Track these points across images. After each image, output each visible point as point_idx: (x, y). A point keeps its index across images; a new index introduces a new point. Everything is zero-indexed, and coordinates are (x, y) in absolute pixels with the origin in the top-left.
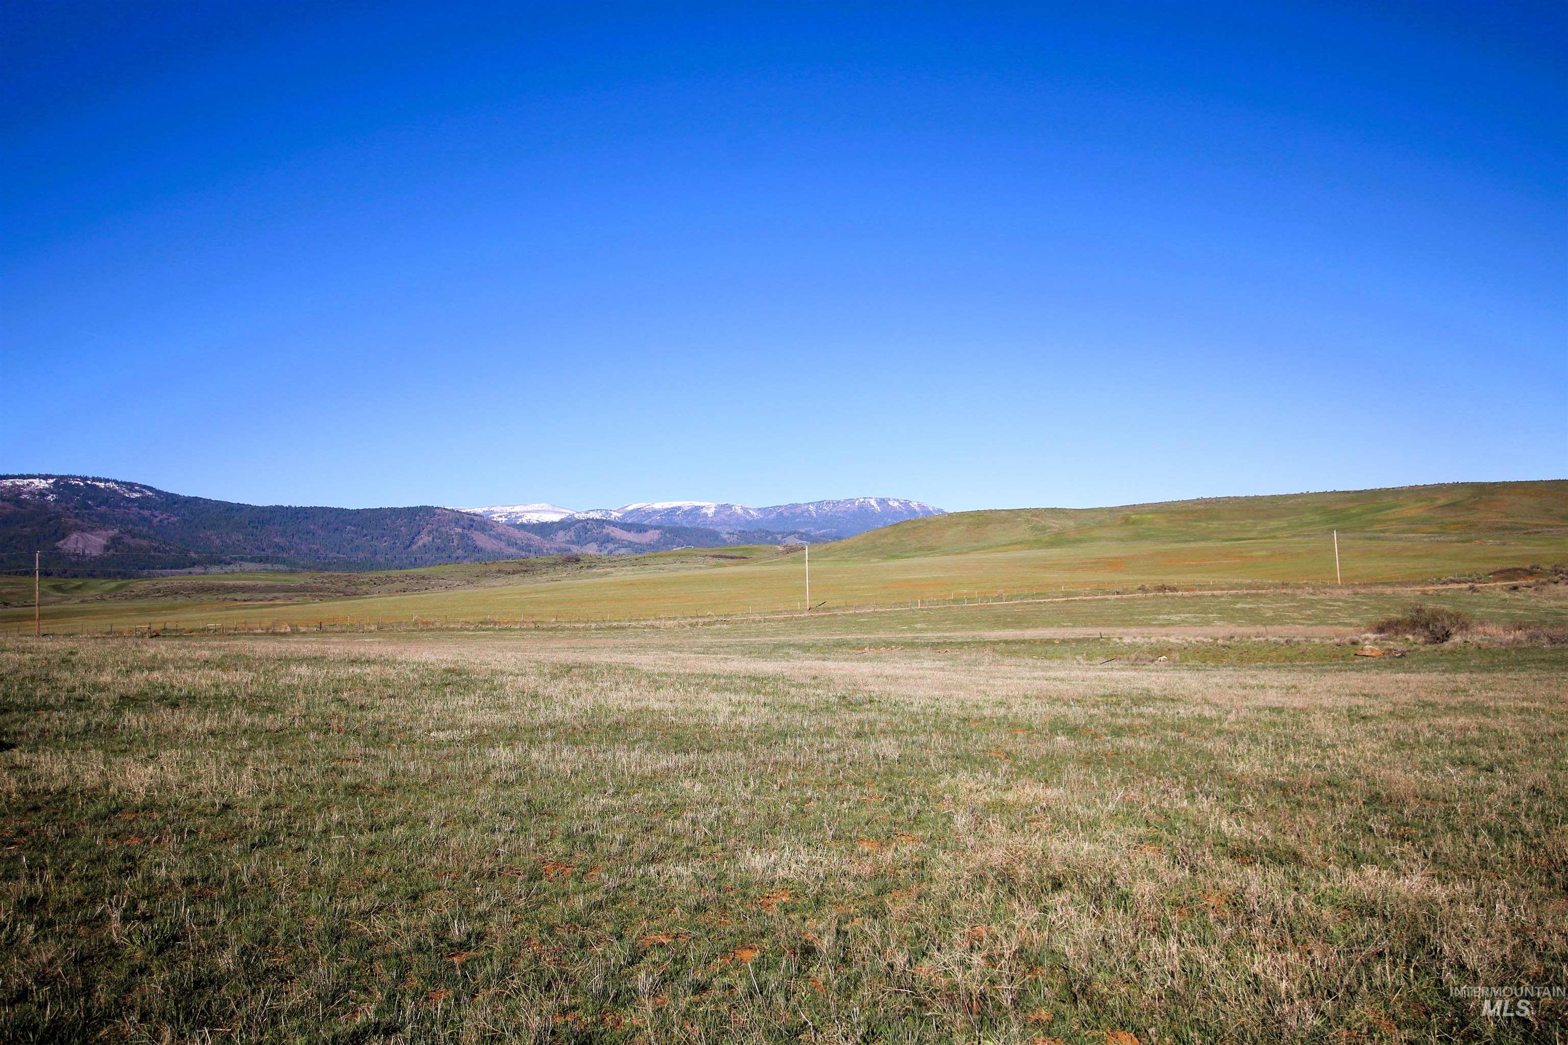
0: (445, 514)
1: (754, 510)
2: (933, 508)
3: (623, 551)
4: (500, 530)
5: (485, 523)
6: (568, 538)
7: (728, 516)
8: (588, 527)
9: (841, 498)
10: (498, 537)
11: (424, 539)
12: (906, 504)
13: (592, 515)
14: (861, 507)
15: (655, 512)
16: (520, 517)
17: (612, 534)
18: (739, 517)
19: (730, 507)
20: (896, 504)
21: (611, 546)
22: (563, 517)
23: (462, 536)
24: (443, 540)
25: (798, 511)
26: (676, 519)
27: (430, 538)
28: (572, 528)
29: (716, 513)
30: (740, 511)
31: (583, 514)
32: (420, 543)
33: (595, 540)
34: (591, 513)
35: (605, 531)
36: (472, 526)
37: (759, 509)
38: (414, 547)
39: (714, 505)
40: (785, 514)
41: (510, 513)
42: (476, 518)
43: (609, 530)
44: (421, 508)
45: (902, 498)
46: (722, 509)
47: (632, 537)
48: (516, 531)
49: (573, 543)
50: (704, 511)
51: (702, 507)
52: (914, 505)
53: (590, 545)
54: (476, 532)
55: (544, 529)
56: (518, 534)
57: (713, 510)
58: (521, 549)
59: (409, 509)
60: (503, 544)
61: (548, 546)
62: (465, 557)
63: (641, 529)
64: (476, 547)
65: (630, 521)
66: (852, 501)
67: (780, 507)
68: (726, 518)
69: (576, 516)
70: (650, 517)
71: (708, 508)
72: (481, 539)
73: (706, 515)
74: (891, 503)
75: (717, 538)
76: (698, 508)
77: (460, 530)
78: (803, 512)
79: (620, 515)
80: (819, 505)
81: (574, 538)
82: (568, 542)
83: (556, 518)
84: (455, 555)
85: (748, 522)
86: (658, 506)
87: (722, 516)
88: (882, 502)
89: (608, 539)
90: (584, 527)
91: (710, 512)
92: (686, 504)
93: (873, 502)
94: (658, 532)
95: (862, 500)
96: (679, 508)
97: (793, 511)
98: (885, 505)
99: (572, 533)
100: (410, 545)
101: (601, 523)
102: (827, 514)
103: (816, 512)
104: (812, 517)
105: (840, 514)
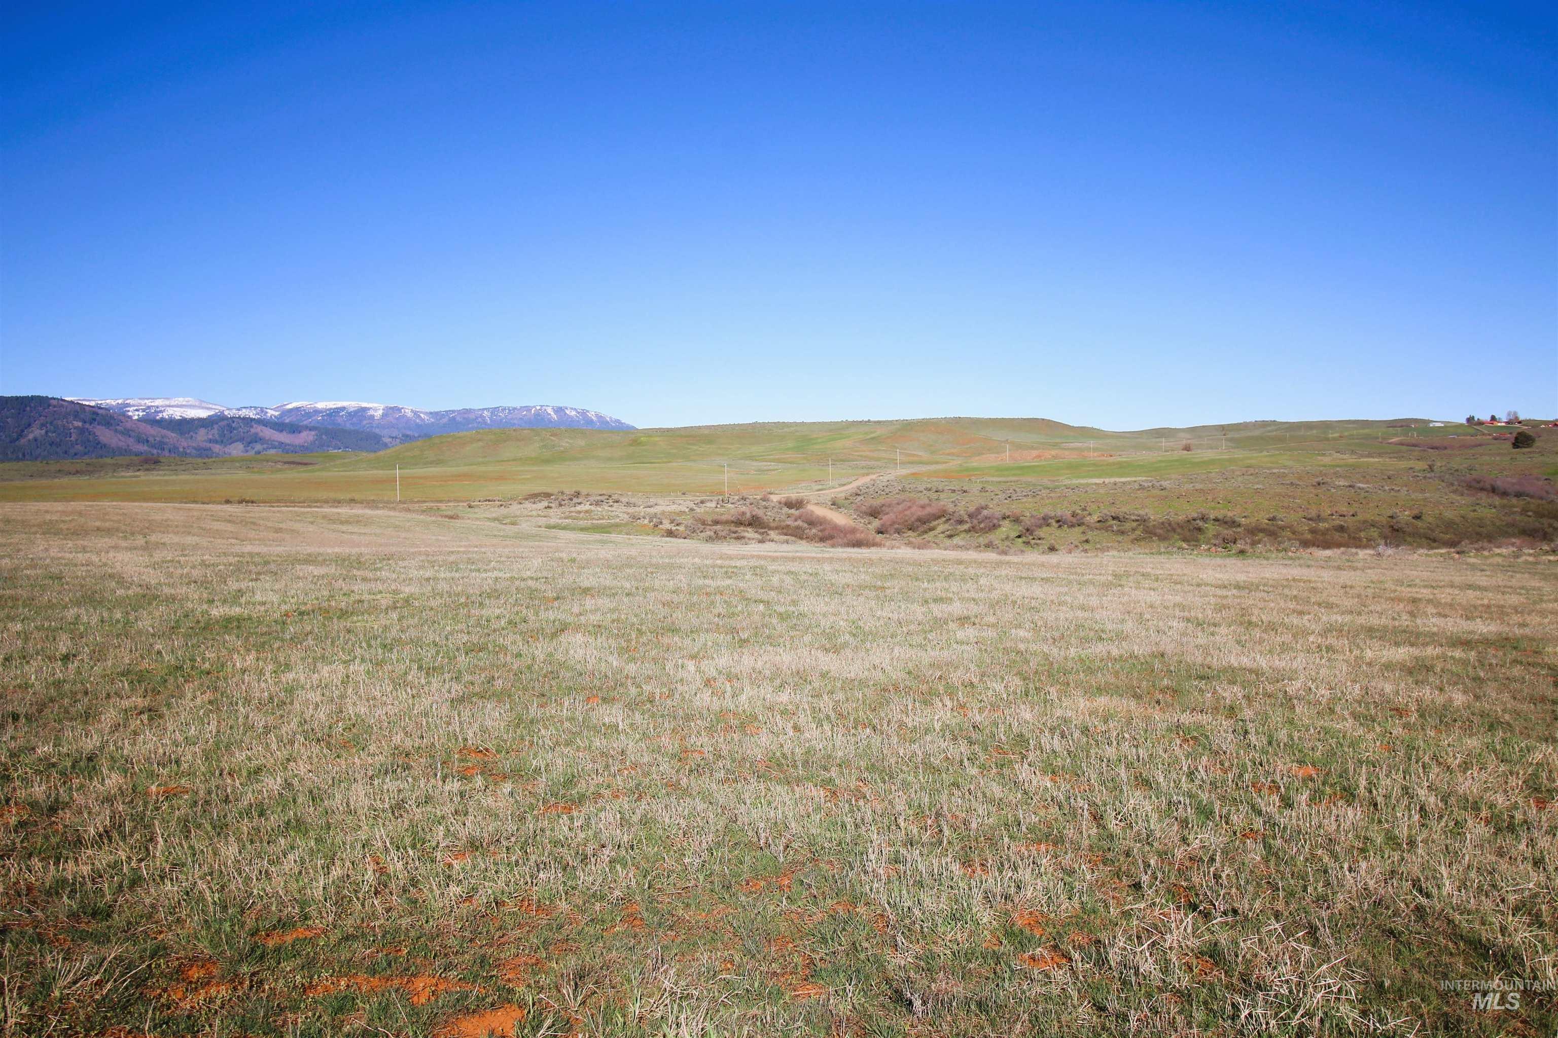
0: (62, 406)
1: (425, 413)
2: (610, 418)
3: (273, 451)
4: (129, 425)
5: (112, 417)
6: (211, 437)
7: (397, 419)
8: (234, 425)
9: (518, 405)
10: (127, 433)
11: (36, 432)
12: (584, 413)
13: (244, 413)
14: (537, 414)
15: (317, 412)
16: (161, 412)
17: (261, 434)
18: (409, 420)
19: (399, 410)
20: (573, 413)
21: (258, 447)
22: (211, 413)
23: (82, 431)
24: (59, 434)
25: (472, 416)
26: (339, 420)
27: (43, 432)
28: (216, 426)
29: (384, 415)
30: (410, 414)
31: (234, 411)
32: (31, 436)
33: (241, 440)
34: (244, 410)
35: (253, 430)
36: (95, 420)
37: (431, 413)
38: (23, 441)
39: (382, 406)
40: (458, 419)
41: (149, 407)
42: (100, 412)
43: (258, 429)
44: (33, 398)
45: (580, 407)
46: (391, 411)
47: (284, 437)
48: (149, 427)
49: (216, 442)
50: (371, 412)
51: (369, 409)
52: (591, 415)
53: (233, 445)
54: (98, 427)
55: (185, 426)
56: (152, 431)
57: (380, 412)
58: (153, 446)
59: (17, 398)
60: (131, 441)
61: (185, 444)
62: (85, 454)
63: (294, 429)
64: (99, 443)
65: (287, 421)
66: (528, 409)
67: (453, 411)
68: (394, 422)
69: (226, 413)
70: (310, 417)
71: (376, 410)
72: (105, 435)
73: (373, 416)
74: (568, 412)
75: (378, 442)
76: (365, 410)
77: (80, 424)
78: (477, 418)
79: (277, 413)
80: (494, 410)
81: (217, 436)
82: (210, 441)
83: (203, 414)
84: (72, 451)
85: (418, 426)
86: (321, 405)
87: (390, 419)
88: (559, 410)
89: (256, 439)
90: (229, 425)
91: (378, 414)
92: (351, 404)
93: (550, 411)
94: (313, 433)
95: (538, 408)
96: (343, 409)
97: (466, 416)
98: (562, 413)
99: (215, 431)
100: (18, 439)
101: (248, 421)
102: (501, 420)
103: (491, 419)
104: (485, 423)
105: (516, 422)
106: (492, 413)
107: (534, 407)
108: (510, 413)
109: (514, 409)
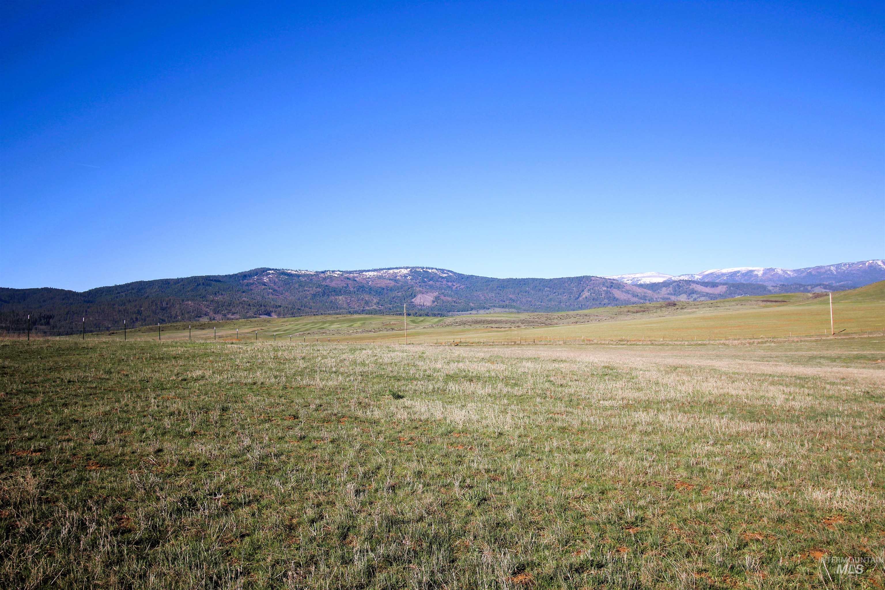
0: (597, 280)
1: (791, 271)
3: (703, 299)
4: (628, 288)
5: (620, 284)
6: (669, 292)
7: (772, 275)
8: (681, 284)
9: (855, 261)
10: (627, 292)
11: (586, 294)
13: (682, 278)
14: (870, 266)
15: (723, 274)
16: (639, 280)
17: (696, 289)
18: (780, 276)
19: (773, 270)
21: (695, 296)
22: (665, 279)
23: (607, 292)
24: (596, 295)
25: (823, 270)
26: (737, 278)
27: (589, 294)
28: (671, 286)
29: (764, 274)
30: (780, 272)
31: (677, 277)
32: (584, 296)
33: (685, 293)
34: (682, 277)
35: (691, 287)
36: (612, 286)
37: (794, 270)
38: (581, 299)
39: (762, 269)
40: (813, 273)
41: (634, 278)
42: (614, 282)
43: (693, 286)
44: (584, 277)
46: (768, 271)
47: (708, 290)
48: (637, 288)
49: (671, 294)
50: (756, 273)
51: (754, 271)
53: (682, 295)
54: (614, 290)
55: (654, 287)
56: (639, 290)
57: (761, 272)
58: (641, 298)
59: (577, 277)
60: (630, 296)
61: (657, 296)
62: (609, 304)
63: (714, 285)
64: (615, 298)
65: (706, 281)
66: (863, 263)
67: (809, 268)
68: (771, 277)
69: (673, 278)
70: (720, 278)
71: (758, 271)
72: (617, 293)
73: (757, 276)
75: (765, 290)
76: (752, 271)
77: (606, 289)
78: (826, 271)
79: (700, 277)
80: (838, 266)
81: (672, 291)
82: (668, 294)
83: (661, 280)
84: (603, 303)
85: (787, 279)
86: (724, 271)
87: (768, 275)
89: (693, 292)
90: (678, 285)
91: (760, 273)
92: (743, 269)
93: (880, 263)
94: (725, 286)
95: (871, 262)
96: (739, 272)
97: (819, 270)
99: (671, 289)
100: (578, 298)
101: (688, 282)
102: (844, 272)
103: (836, 271)
104: (833, 274)
105: (854, 272)
106: (836, 268)
107: (868, 261)
108: (849, 267)
109: (853, 264)
